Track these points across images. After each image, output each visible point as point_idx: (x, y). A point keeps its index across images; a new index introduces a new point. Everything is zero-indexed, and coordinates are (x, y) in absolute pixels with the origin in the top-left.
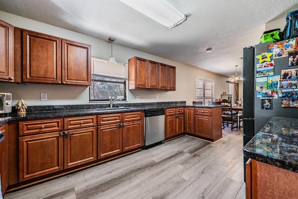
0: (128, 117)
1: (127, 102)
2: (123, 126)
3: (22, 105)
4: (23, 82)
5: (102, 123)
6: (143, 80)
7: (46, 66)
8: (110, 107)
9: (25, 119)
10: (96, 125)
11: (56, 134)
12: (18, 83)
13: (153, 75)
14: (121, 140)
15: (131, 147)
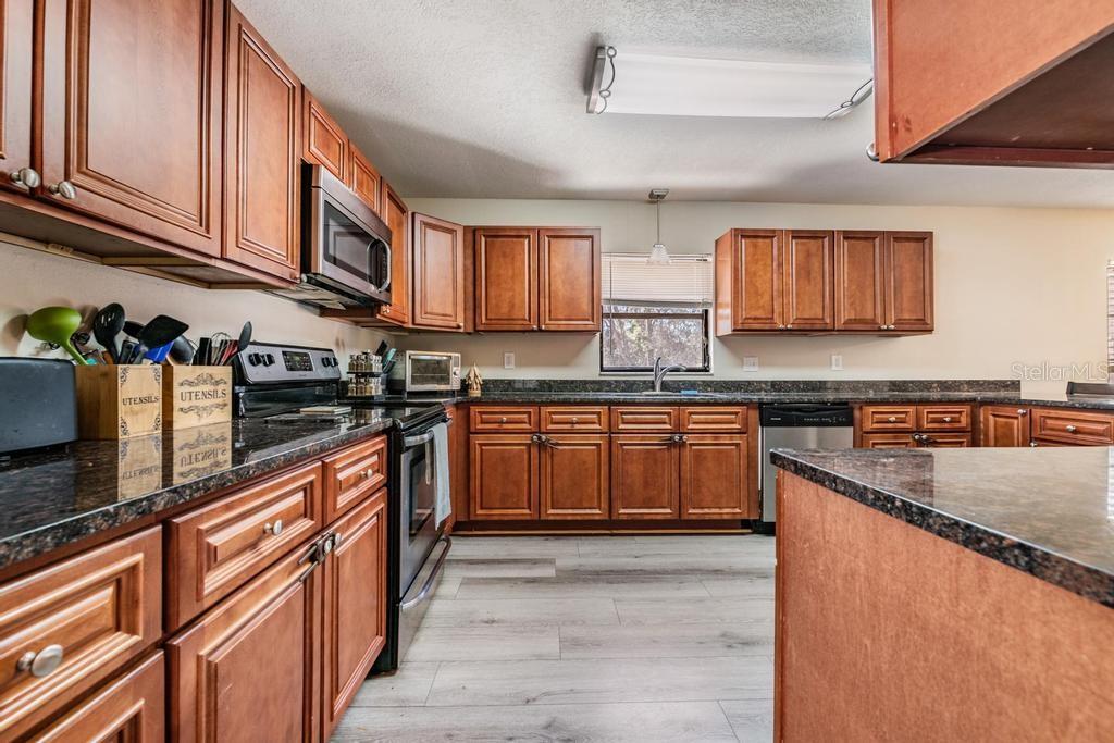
0: (697, 419)
1: (712, 375)
2: (682, 444)
3: (476, 376)
4: (477, 331)
5: (622, 426)
6: (761, 302)
7: (511, 293)
8: (653, 388)
9: (477, 402)
10: (606, 430)
11: (525, 439)
12: (469, 334)
13: (809, 281)
14: (675, 484)
15: (706, 511)
